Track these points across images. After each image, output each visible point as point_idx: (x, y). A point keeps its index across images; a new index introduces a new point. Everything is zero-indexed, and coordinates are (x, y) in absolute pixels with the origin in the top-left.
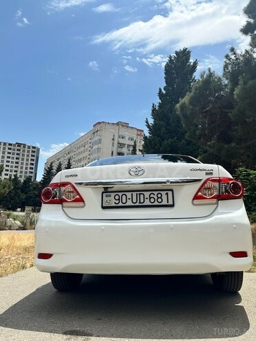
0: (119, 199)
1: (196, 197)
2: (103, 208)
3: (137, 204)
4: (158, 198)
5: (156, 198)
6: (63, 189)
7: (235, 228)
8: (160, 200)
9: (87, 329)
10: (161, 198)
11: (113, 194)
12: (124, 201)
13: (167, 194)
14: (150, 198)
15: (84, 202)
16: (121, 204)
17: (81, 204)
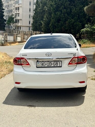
0: (42, 64)
1: (69, 64)
2: (37, 67)
3: (49, 66)
4: (56, 64)
5: (55, 64)
6: (22, 60)
7: (81, 74)
8: (57, 65)
9: (34, 105)
10: (57, 64)
11: (40, 63)
12: (44, 65)
13: (59, 62)
14: (53, 64)
15: (30, 65)
16: (43, 66)
17: (29, 66)
